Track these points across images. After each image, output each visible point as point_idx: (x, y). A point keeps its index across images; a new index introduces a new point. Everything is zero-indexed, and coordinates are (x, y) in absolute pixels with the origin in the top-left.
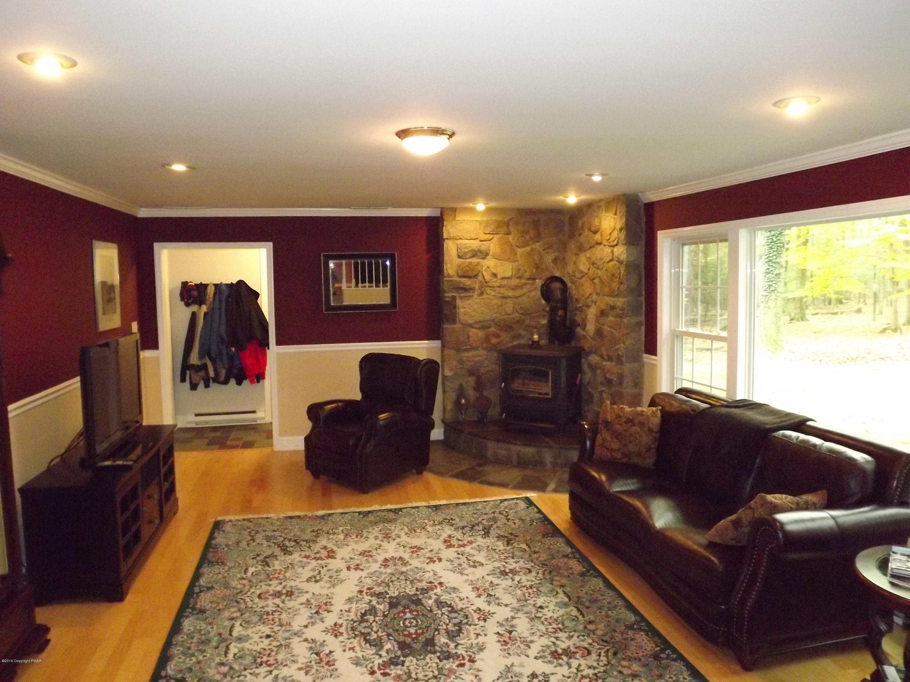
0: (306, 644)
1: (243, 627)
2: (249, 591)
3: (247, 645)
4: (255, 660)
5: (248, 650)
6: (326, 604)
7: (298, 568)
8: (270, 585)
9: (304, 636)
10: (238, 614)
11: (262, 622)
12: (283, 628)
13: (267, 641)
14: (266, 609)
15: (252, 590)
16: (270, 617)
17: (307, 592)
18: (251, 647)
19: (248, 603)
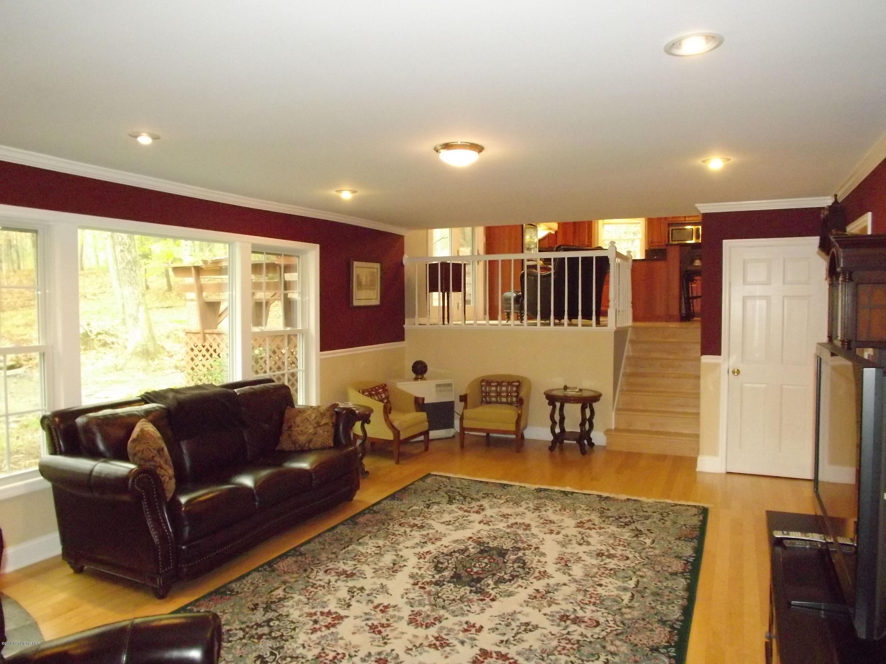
0: (571, 572)
1: (620, 598)
2: (608, 634)
3: (620, 583)
4: (615, 573)
5: (619, 581)
6: (535, 597)
7: (536, 650)
8: (582, 635)
9: (570, 578)
10: (624, 610)
11: (602, 598)
12: (584, 588)
13: (603, 582)
14: (594, 608)
15: (604, 633)
16: (593, 600)
17: (545, 615)
18: (617, 582)
19: (612, 619)
